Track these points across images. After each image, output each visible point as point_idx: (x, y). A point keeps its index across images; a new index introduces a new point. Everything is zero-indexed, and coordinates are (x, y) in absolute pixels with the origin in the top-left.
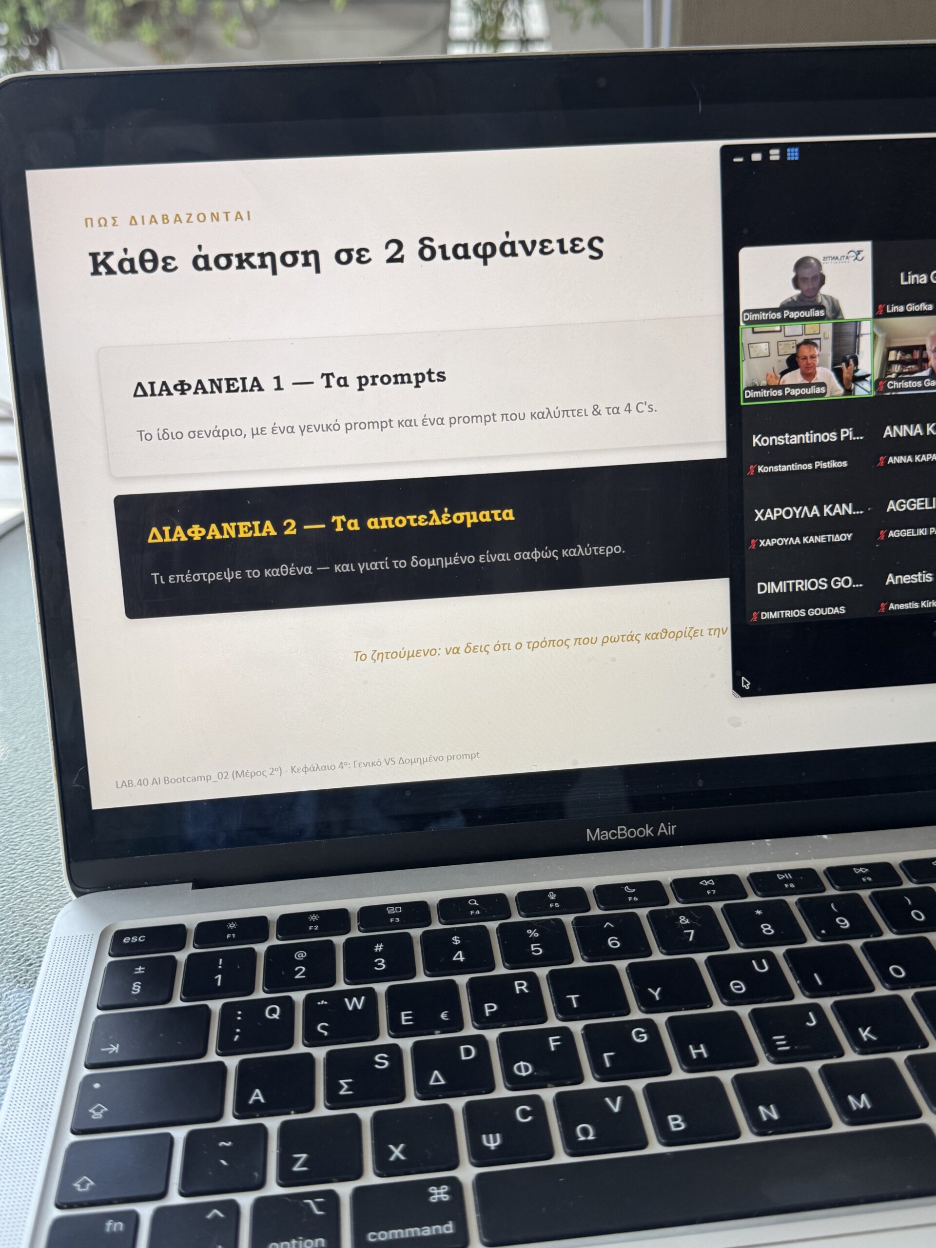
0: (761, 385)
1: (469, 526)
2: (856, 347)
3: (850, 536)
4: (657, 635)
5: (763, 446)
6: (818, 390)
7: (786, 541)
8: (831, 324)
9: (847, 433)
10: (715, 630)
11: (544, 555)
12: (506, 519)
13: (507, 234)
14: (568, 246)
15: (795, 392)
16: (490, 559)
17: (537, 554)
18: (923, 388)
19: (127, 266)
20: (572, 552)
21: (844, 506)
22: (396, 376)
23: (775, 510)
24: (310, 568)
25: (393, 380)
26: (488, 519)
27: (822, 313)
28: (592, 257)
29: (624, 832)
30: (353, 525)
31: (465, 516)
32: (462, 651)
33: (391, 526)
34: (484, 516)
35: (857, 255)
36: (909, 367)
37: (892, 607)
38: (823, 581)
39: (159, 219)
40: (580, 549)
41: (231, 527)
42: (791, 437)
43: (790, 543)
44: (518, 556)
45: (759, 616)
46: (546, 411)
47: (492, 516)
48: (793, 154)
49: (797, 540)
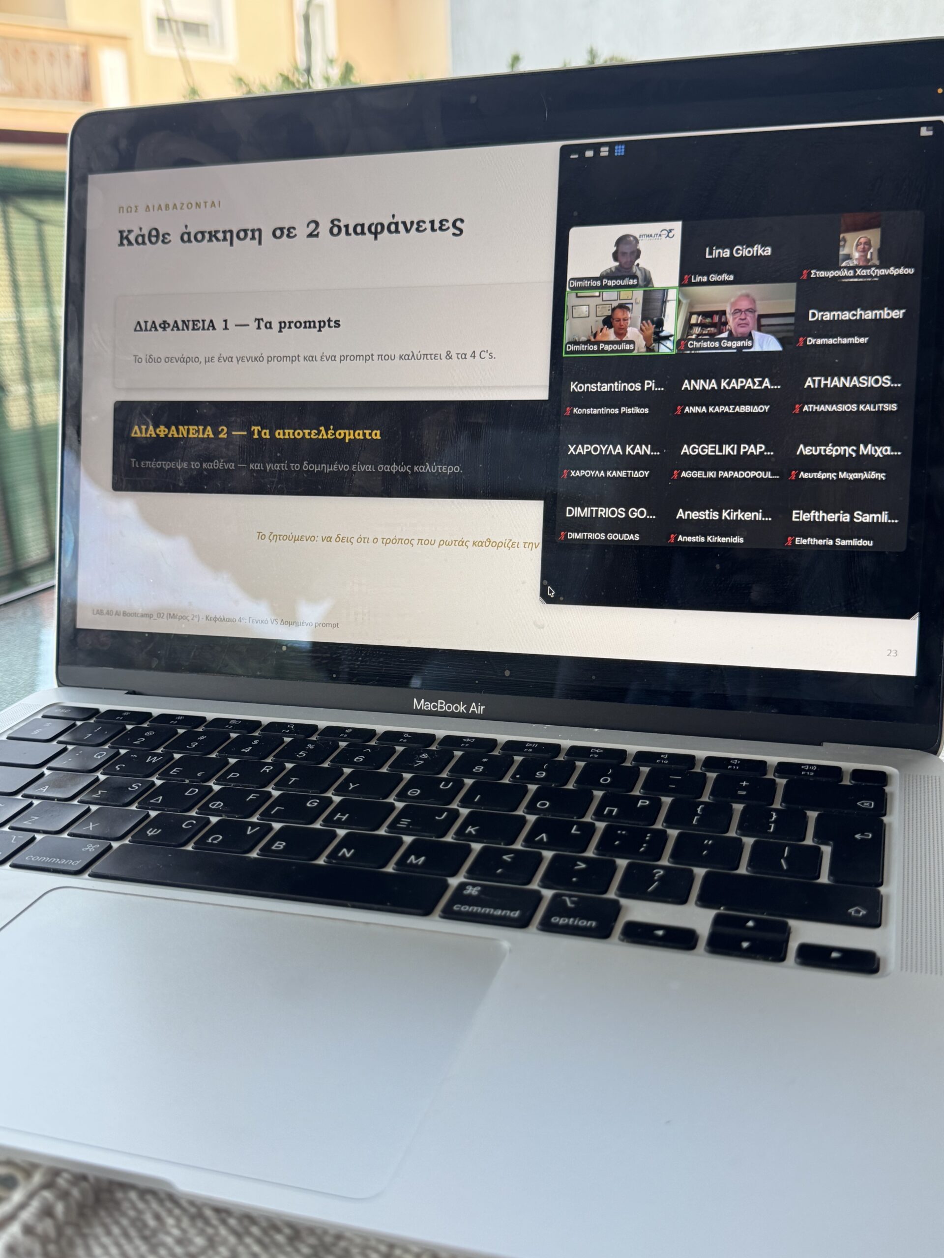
0: (580, 341)
1: (347, 441)
2: (662, 311)
3: (647, 473)
4: (482, 543)
5: (578, 392)
6: (628, 347)
7: (593, 473)
8: (642, 292)
9: (650, 384)
10: (529, 544)
11: (401, 469)
12: (375, 437)
13: (393, 216)
14: (437, 225)
15: (608, 348)
16: (360, 468)
17: (396, 468)
18: (721, 348)
19: (140, 240)
20: (422, 469)
21: (644, 447)
22: (305, 322)
23: (585, 446)
24: (233, 465)
25: (303, 325)
26: (361, 437)
27: (635, 282)
28: (454, 234)
29: (443, 705)
30: (265, 434)
31: (345, 433)
32: (333, 540)
33: (292, 437)
34: (359, 434)
35: (669, 233)
36: (709, 329)
37: (680, 538)
38: (622, 511)
39: (163, 207)
40: (428, 467)
41: (184, 429)
42: (603, 385)
43: (595, 475)
44: (380, 468)
45: (566, 535)
46: (411, 355)
47: (364, 434)
48: (620, 151)
49: (602, 473)
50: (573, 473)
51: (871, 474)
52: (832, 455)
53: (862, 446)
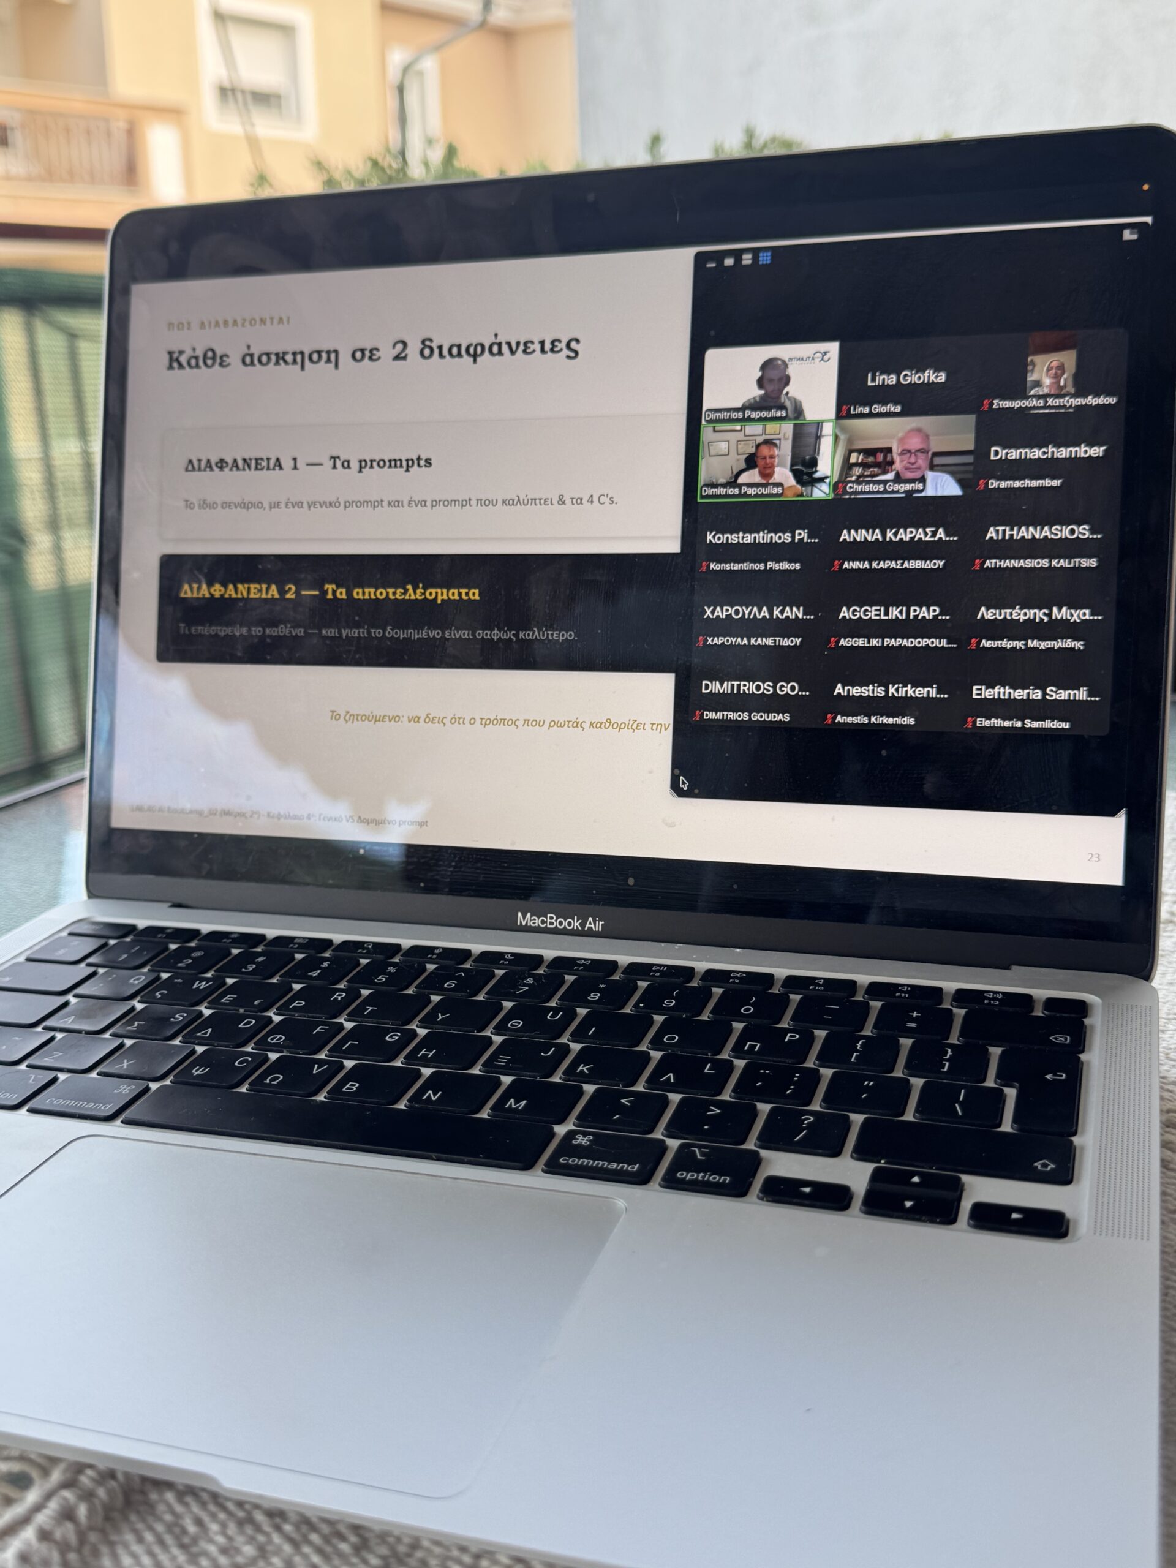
0: (719, 483)
1: (439, 602)
2: (816, 448)
3: (798, 641)
4: (601, 724)
5: (716, 544)
6: (775, 490)
7: (734, 641)
8: (792, 426)
9: (801, 534)
10: (658, 725)
11: (503, 635)
12: (472, 597)
13: (496, 335)
14: (548, 346)
15: (751, 491)
16: (455, 635)
17: (497, 634)
18: (885, 491)
19: (193, 362)
20: (529, 635)
21: (795, 609)
22: (390, 461)
23: (725, 608)
24: (302, 630)
25: (388, 464)
26: (456, 597)
27: (784, 413)
28: (568, 357)
29: (553, 921)
30: (341, 593)
31: (437, 593)
32: (421, 720)
33: (373, 597)
34: (453, 594)
35: (823, 356)
36: (871, 469)
37: (839, 719)
38: (769, 685)
39: (221, 323)
40: (536, 633)
41: (244, 588)
42: (745, 536)
43: (737, 644)
44: (479, 634)
45: (702, 715)
46: (516, 499)
47: (460, 594)
48: (765, 258)
49: (745, 641)
50: (710, 640)
51: (1066, 642)
52: (1019, 619)
53: (1055, 609)
